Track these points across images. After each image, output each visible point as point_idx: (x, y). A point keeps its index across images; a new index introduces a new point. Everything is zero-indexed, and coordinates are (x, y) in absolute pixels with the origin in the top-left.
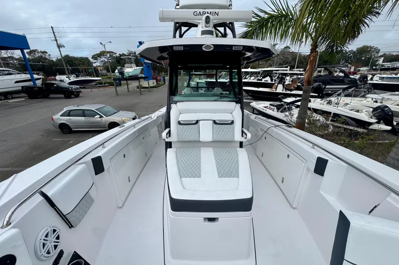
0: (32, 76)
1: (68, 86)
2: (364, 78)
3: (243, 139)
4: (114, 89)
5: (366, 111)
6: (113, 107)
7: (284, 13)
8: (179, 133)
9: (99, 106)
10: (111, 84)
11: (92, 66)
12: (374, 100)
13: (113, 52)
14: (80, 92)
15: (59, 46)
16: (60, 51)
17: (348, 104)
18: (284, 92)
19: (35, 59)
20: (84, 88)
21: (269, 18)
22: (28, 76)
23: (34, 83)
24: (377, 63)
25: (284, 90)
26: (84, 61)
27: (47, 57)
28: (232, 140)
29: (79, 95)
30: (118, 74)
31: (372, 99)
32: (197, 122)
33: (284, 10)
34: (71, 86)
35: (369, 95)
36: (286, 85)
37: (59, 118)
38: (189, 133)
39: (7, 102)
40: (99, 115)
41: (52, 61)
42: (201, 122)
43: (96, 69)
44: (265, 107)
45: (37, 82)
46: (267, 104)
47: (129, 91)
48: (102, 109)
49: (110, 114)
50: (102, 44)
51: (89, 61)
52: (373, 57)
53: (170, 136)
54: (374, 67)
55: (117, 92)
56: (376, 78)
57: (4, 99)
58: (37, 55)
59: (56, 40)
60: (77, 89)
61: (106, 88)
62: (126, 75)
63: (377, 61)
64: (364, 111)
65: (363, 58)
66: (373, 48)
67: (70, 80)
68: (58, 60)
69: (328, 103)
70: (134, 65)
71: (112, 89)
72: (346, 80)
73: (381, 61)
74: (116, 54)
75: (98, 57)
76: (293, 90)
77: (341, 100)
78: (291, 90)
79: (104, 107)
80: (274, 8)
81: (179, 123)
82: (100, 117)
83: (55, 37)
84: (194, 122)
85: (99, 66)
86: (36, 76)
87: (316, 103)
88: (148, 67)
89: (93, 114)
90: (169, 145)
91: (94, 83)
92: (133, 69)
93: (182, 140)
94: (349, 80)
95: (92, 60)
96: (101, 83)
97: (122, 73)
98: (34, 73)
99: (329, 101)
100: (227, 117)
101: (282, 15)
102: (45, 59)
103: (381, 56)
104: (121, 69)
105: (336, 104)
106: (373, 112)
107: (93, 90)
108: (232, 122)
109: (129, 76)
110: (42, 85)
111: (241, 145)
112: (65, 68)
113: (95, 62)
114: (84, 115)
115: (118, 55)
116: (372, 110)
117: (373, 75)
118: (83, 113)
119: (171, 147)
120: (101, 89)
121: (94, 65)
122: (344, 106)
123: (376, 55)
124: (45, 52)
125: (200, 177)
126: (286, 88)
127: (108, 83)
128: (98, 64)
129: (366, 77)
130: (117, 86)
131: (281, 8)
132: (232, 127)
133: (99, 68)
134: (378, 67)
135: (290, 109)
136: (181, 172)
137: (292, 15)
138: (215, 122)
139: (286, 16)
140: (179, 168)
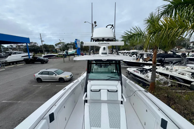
0: (29, 54)
1: (43, 58)
2: (184, 55)
3: (122, 100)
4: (63, 59)
5: (188, 75)
6: (62, 70)
7: (139, 33)
8: (91, 96)
9: (55, 70)
10: (62, 57)
11: (55, 48)
12: (191, 68)
13: (64, 43)
14: (48, 61)
15: (42, 41)
16: (42, 43)
17: (178, 70)
18: (143, 62)
19: (31, 46)
20: (50, 58)
21: (133, 35)
22: (27, 54)
23: (29, 57)
24: (190, 46)
25: (143, 61)
26: (52, 46)
27: (36, 45)
28: (117, 100)
29: (47, 62)
30: (65, 53)
31: (190, 67)
32: (100, 90)
33: (140, 32)
34: (45, 58)
35: (188, 65)
36: (144, 59)
37: (37, 75)
38: (96, 96)
39: (17, 65)
40: (55, 74)
41: (38, 46)
42: (101, 90)
43: (56, 50)
44: (134, 71)
45: (30, 56)
46: (135, 69)
47: (69, 60)
48: (57, 71)
49: (60, 73)
50: (60, 40)
51: (54, 46)
52: (187, 43)
53: (86, 97)
54: (189, 48)
55: (64, 61)
56: (190, 54)
57: (16, 64)
58: (32, 44)
59: (41, 39)
60: (47, 59)
61: (59, 59)
62: (69, 53)
63: (190, 45)
64: (187, 74)
65: (182, 44)
66: (186, 39)
67: (44, 55)
68: (41, 46)
69: (166, 69)
70: (72, 49)
71: (62, 59)
72: (175, 56)
73: (192, 45)
74: (65, 43)
75: (58, 44)
76: (148, 61)
77: (173, 68)
78: (147, 61)
79: (58, 70)
80: (135, 31)
81: (91, 91)
82: (55, 75)
83: (41, 38)
84: (98, 90)
85: (58, 48)
86: (30, 54)
87: (160, 69)
88: (79, 49)
89: (52, 73)
90: (86, 101)
91: (55, 56)
92: (72, 51)
93: (92, 99)
94: (176, 55)
95: (55, 46)
96: (57, 57)
97: (67, 53)
98: (30, 53)
99: (167, 68)
100: (114, 88)
101: (139, 34)
102: (36, 46)
103: (191, 42)
104: (67, 51)
105: (171, 70)
106: (192, 75)
107: (54, 59)
108: (117, 91)
109: (70, 54)
110: (32, 58)
111: (122, 103)
112: (43, 49)
113: (56, 47)
114: (48, 74)
115: (66, 44)
116: (191, 73)
117: (189, 52)
118: (48, 73)
119: (87, 102)
120: (57, 59)
121: (56, 48)
122: (175, 71)
123: (189, 42)
124: (36, 43)
125: (100, 127)
126: (144, 60)
127: (61, 56)
128: (57, 47)
129: (185, 54)
130: (64, 57)
131: (138, 31)
132: (117, 94)
133: (57, 49)
134: (190, 48)
135: (147, 72)
136: (91, 123)
137: (143, 34)
138: (108, 91)
139: (141, 34)
140: (90, 120)
